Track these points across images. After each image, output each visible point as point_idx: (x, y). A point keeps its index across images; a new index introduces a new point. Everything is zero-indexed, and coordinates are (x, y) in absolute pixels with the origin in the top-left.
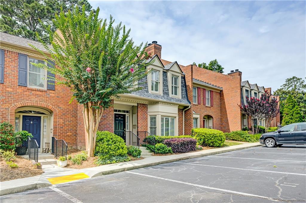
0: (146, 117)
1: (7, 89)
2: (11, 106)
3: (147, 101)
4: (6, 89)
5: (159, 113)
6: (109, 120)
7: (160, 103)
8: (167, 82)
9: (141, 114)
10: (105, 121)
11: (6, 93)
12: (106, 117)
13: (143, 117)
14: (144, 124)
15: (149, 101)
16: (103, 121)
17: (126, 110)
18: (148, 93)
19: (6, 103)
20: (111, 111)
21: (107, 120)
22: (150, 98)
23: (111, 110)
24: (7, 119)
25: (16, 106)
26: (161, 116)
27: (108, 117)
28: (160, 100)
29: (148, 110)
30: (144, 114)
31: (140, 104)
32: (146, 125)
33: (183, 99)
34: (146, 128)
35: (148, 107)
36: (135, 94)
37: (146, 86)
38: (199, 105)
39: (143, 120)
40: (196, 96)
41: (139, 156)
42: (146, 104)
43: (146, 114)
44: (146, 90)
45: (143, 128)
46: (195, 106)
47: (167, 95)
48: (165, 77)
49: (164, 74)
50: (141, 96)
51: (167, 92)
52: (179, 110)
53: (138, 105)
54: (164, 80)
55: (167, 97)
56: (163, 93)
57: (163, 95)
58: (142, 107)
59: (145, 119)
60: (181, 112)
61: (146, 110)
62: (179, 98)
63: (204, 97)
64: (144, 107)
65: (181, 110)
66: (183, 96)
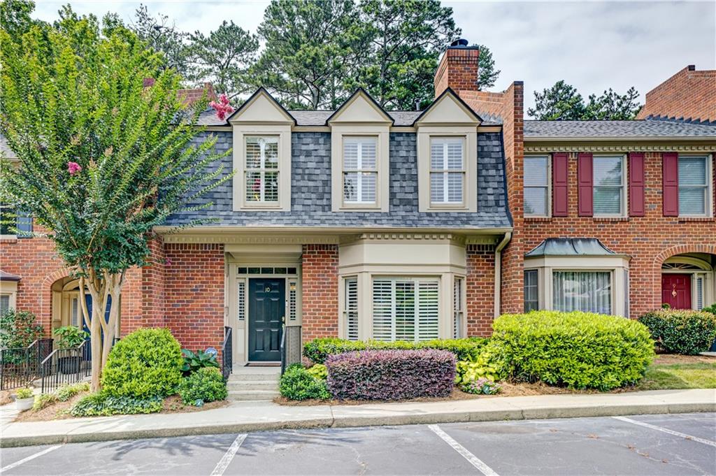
0: (332, 283)
1: (39, 248)
2: (44, 278)
3: (335, 235)
4: (36, 248)
5: (365, 268)
6: (211, 298)
7: (365, 236)
8: (413, 166)
9: (312, 275)
10: (197, 302)
11: (36, 254)
12: (201, 290)
13: (320, 283)
14: (326, 303)
15: (340, 235)
16: (193, 302)
17: (287, 266)
18: (330, 209)
19: (36, 275)
20: (215, 275)
21: (204, 298)
22: (327, 226)
23: (216, 271)
24: (38, 305)
25: (53, 279)
26: (372, 276)
27: (206, 290)
28: (366, 226)
29: (339, 262)
30: (324, 275)
31: (309, 245)
32: (334, 306)
33: (486, 212)
34: (331, 314)
35: (337, 253)
36: (274, 221)
37: (324, 193)
38: (559, 220)
39: (321, 291)
40: (546, 188)
41: (200, 402)
42: (334, 245)
43: (331, 273)
44: (325, 202)
45: (321, 314)
46: (542, 226)
47: (408, 207)
48: (407, 151)
49: (395, 143)
50: (295, 223)
51: (410, 196)
52: (475, 249)
53: (303, 249)
54: (401, 160)
55: (408, 214)
56: (390, 204)
57: (388, 211)
58: (316, 254)
59: (329, 287)
60: (486, 257)
61: (333, 260)
62: (465, 211)
63: (582, 184)
64: (324, 253)
65: (485, 251)
66: (487, 201)
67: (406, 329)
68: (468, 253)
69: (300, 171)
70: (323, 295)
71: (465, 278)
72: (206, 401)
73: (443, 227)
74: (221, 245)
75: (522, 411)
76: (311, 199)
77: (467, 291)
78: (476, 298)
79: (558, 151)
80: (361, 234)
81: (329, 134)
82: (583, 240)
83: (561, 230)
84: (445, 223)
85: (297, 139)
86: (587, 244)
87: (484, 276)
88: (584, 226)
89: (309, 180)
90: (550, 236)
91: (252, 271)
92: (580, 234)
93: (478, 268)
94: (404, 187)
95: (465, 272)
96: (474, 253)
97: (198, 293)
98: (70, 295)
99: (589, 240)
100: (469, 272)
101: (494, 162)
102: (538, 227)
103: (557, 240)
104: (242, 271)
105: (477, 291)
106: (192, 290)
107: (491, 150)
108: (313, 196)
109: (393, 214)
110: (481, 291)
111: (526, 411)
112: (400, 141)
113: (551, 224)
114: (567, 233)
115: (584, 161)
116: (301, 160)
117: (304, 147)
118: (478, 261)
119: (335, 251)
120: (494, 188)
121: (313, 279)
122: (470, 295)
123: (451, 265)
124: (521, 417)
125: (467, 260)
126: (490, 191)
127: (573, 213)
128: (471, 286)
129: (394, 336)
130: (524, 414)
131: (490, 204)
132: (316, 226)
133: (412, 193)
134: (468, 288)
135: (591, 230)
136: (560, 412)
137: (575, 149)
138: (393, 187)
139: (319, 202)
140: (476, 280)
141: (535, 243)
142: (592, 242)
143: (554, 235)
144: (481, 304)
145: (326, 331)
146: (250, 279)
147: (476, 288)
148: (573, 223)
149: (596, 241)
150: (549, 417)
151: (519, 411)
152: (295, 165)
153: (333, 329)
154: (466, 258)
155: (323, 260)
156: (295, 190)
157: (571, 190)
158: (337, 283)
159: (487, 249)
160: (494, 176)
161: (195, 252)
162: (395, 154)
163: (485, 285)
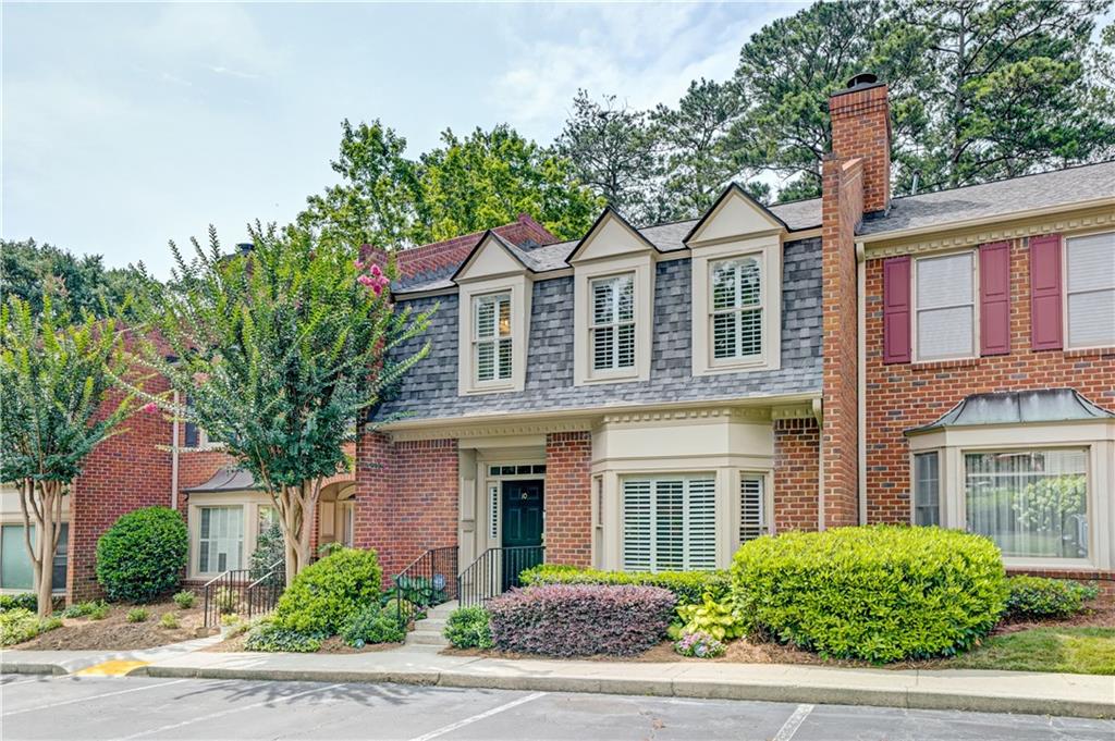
0: (583, 486)
5: (609, 465)
6: (441, 509)
7: (607, 420)
9: (557, 476)
10: (427, 514)
12: (432, 499)
13: (567, 487)
14: (575, 514)
16: (422, 514)
18: (572, 384)
21: (435, 509)
26: (620, 475)
27: (436, 500)
28: (607, 405)
29: (593, 456)
30: (572, 476)
31: (555, 434)
32: (585, 519)
33: (795, 368)
34: (582, 530)
35: (590, 443)
36: (498, 406)
37: (567, 361)
38: (991, 361)
39: (570, 497)
40: (972, 306)
41: (360, 643)
42: (586, 432)
43: (581, 472)
44: (566, 374)
45: (569, 530)
46: (960, 375)
47: (677, 371)
48: (682, 286)
49: (666, 277)
50: (522, 407)
51: (682, 354)
52: (788, 427)
53: (548, 440)
54: (672, 301)
55: (675, 381)
56: (652, 368)
57: (648, 379)
58: (563, 446)
59: (579, 492)
60: (806, 438)
61: (585, 454)
62: (762, 369)
63: (1038, 293)
64: (573, 444)
65: (805, 429)
66: (798, 349)
67: (670, 553)
68: (777, 432)
69: (540, 334)
70: (573, 503)
71: (772, 474)
72: (369, 642)
73: (715, 398)
74: (454, 440)
75: (672, 684)
76: (549, 371)
77: (776, 494)
78: (789, 504)
79: (989, 240)
80: (602, 417)
81: (572, 278)
82: (1042, 393)
83: (998, 378)
84: (724, 391)
85: (539, 291)
86: (1050, 400)
87: (802, 469)
88: (1045, 368)
89: (550, 345)
90: (976, 391)
91: (507, 471)
92: (1037, 383)
93: (792, 457)
94: (674, 341)
95: (772, 463)
96: (786, 432)
97: (429, 501)
98: (344, 505)
99: (1054, 392)
100: (779, 463)
101: (816, 285)
102: (951, 378)
103: (988, 397)
104: (495, 471)
105: (792, 494)
106: (423, 500)
107: (811, 266)
108: (554, 367)
109: (655, 382)
110: (798, 493)
111: (678, 684)
112: (673, 274)
113: (976, 369)
114: (1010, 383)
115: (1044, 251)
116: (542, 319)
117: (547, 301)
118: (793, 444)
119: (587, 440)
120: (811, 328)
121: (560, 481)
122: (779, 500)
123: (730, 455)
124: (671, 693)
125: (776, 445)
126: (804, 333)
127: (1022, 346)
128: (782, 485)
129: (653, 563)
130: (675, 688)
131: (804, 353)
132: (547, 409)
133: (684, 349)
134: (778, 488)
135: (1060, 374)
136: (727, 689)
137: (1021, 232)
138: (658, 342)
139: (559, 375)
140: (791, 475)
141: (946, 405)
142: (1061, 397)
143: (984, 389)
144: (799, 514)
145: (576, 554)
146: (504, 482)
147: (790, 488)
148: (1020, 365)
149: (1070, 395)
150: (710, 697)
151: (667, 683)
152: (534, 326)
153: (584, 552)
154: (774, 441)
155: (572, 455)
156: (532, 360)
157: (1017, 305)
158: (590, 486)
159: (808, 425)
160: (813, 308)
161: (426, 451)
162: (664, 293)
163: (805, 484)
